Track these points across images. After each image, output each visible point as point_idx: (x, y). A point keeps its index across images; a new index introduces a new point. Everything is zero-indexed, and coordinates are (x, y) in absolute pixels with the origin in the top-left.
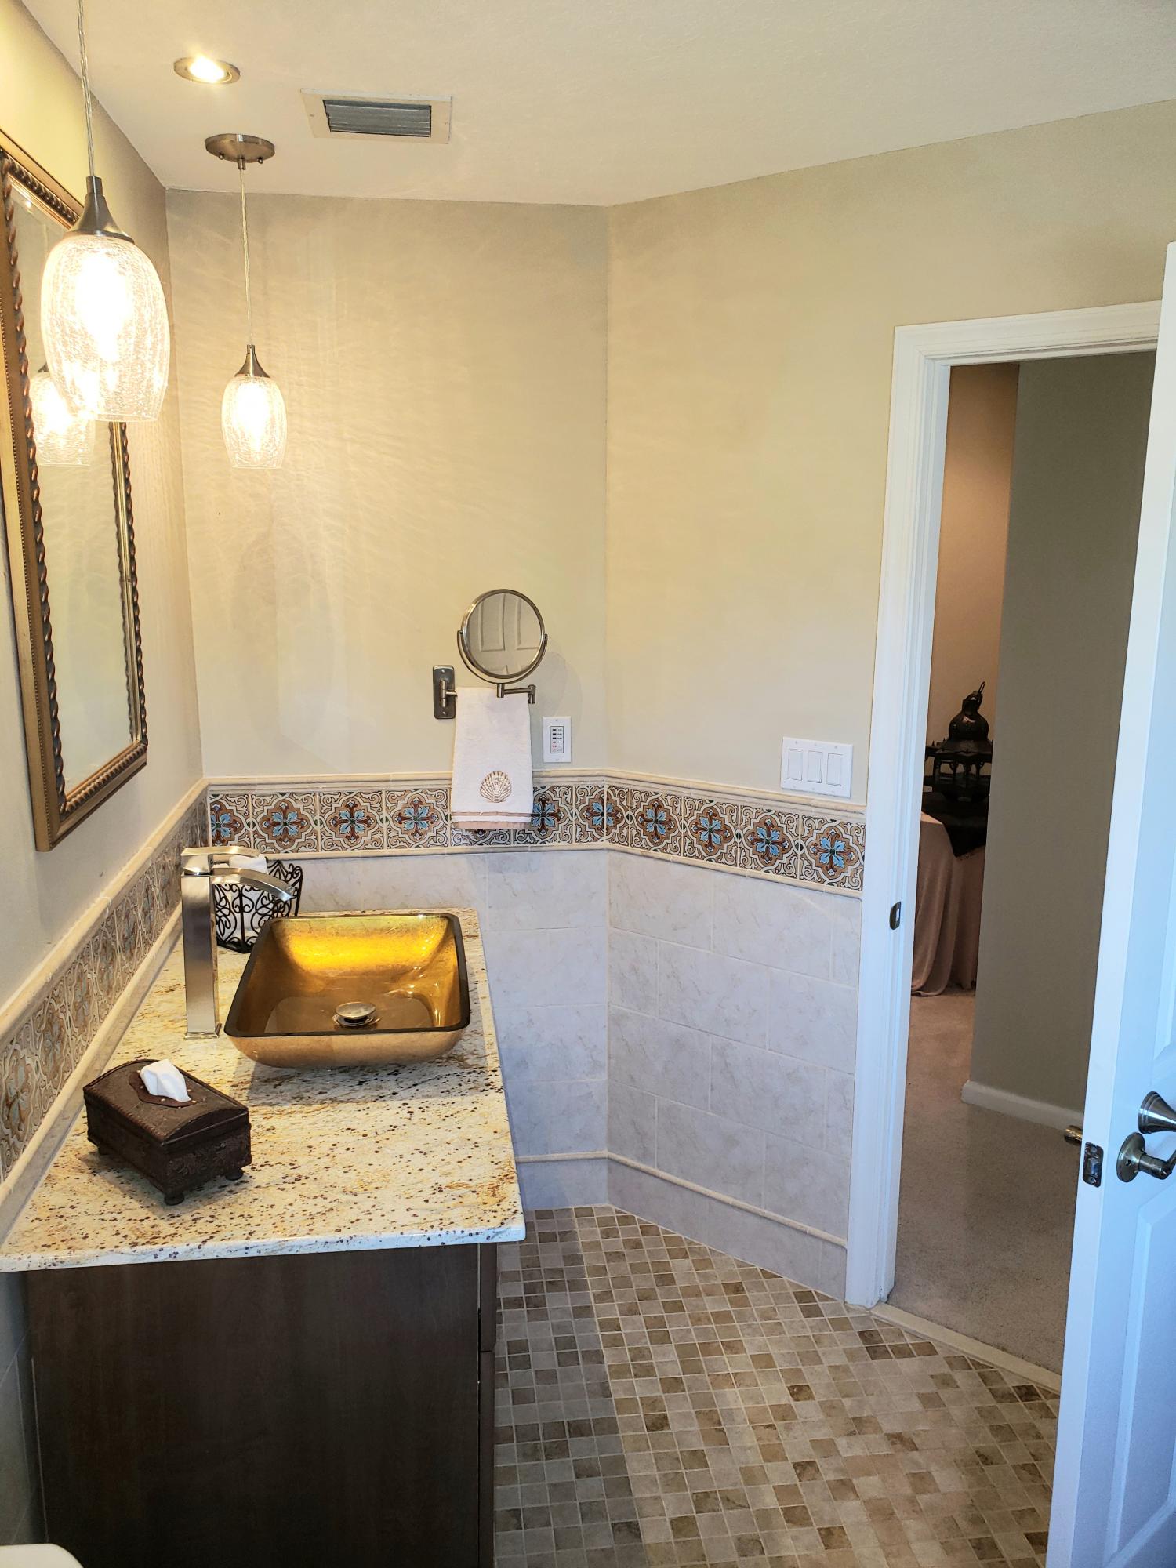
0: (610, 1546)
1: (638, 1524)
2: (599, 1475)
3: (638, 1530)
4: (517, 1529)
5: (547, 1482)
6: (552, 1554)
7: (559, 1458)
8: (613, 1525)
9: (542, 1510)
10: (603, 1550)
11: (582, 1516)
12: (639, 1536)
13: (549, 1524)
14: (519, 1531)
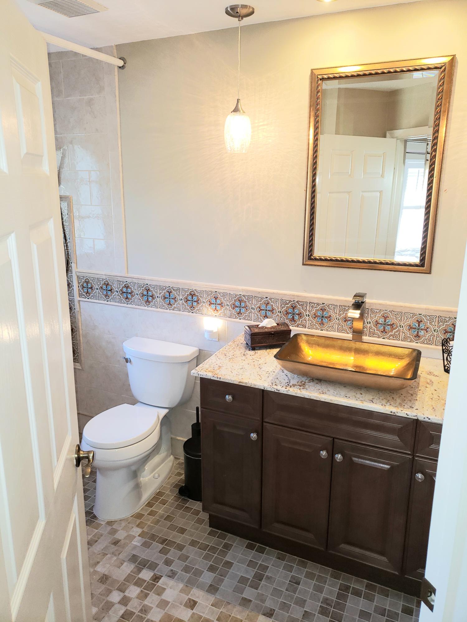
0: (265, 603)
1: (270, 618)
2: (302, 619)
3: (267, 616)
4: (290, 581)
5: (308, 600)
6: (273, 585)
7: (319, 610)
8: (274, 610)
9: (295, 592)
10: (266, 601)
11: (285, 603)
12: (264, 615)
13: (287, 590)
14: (289, 581)
